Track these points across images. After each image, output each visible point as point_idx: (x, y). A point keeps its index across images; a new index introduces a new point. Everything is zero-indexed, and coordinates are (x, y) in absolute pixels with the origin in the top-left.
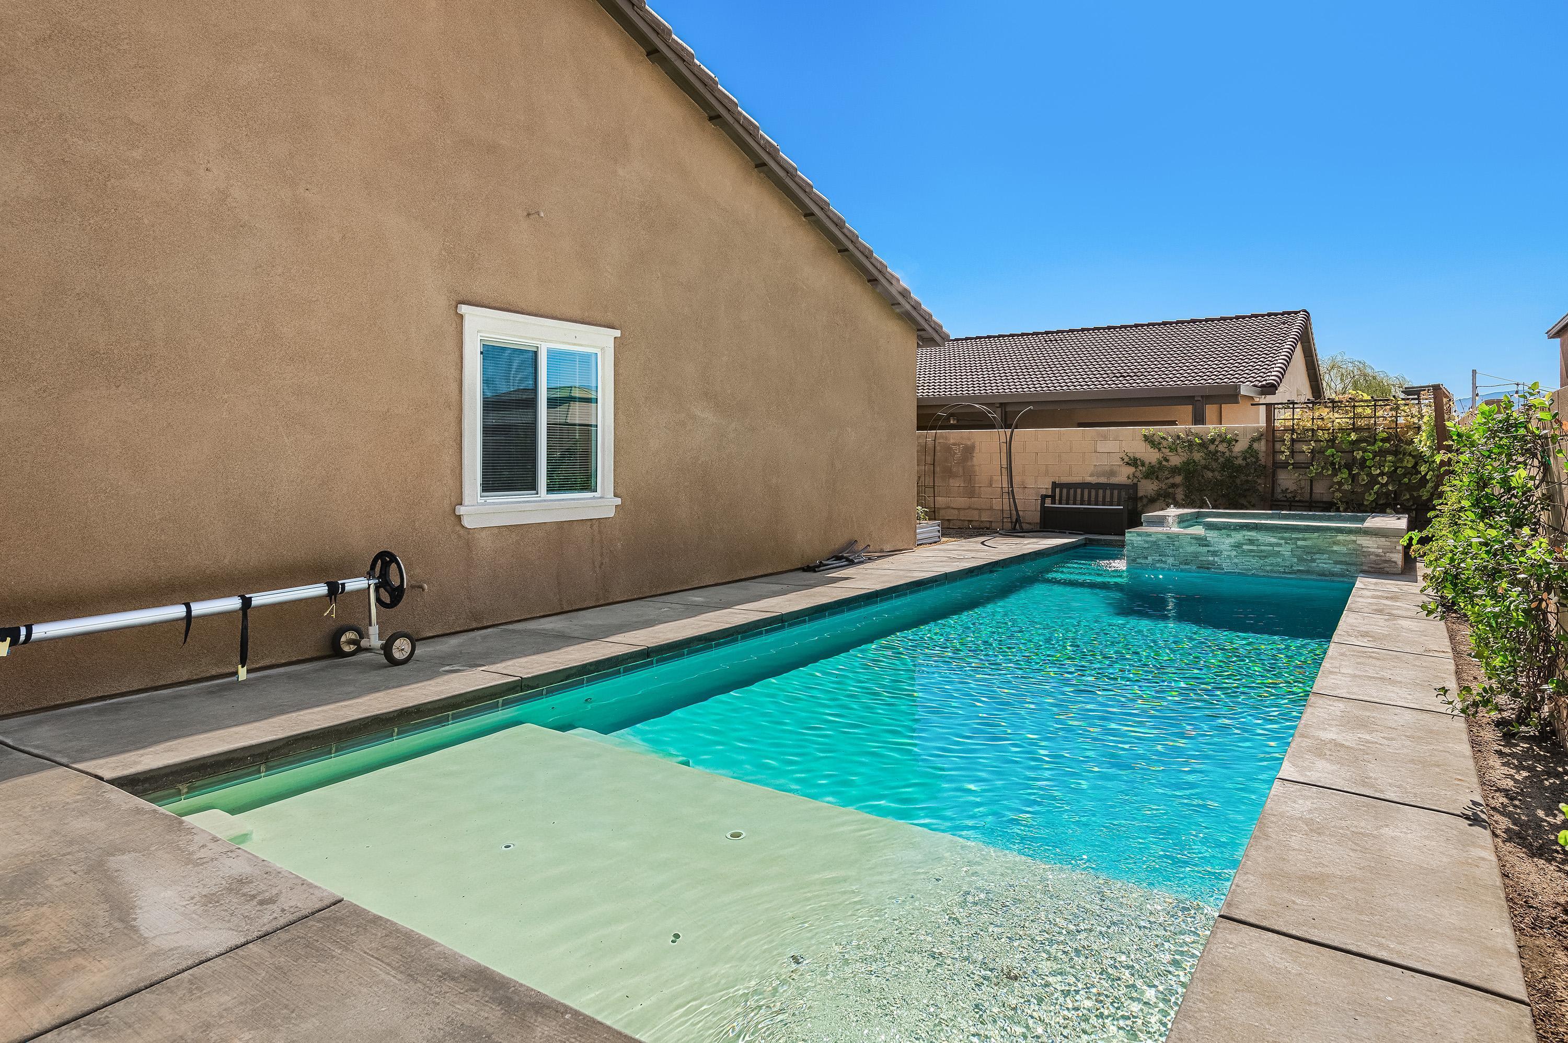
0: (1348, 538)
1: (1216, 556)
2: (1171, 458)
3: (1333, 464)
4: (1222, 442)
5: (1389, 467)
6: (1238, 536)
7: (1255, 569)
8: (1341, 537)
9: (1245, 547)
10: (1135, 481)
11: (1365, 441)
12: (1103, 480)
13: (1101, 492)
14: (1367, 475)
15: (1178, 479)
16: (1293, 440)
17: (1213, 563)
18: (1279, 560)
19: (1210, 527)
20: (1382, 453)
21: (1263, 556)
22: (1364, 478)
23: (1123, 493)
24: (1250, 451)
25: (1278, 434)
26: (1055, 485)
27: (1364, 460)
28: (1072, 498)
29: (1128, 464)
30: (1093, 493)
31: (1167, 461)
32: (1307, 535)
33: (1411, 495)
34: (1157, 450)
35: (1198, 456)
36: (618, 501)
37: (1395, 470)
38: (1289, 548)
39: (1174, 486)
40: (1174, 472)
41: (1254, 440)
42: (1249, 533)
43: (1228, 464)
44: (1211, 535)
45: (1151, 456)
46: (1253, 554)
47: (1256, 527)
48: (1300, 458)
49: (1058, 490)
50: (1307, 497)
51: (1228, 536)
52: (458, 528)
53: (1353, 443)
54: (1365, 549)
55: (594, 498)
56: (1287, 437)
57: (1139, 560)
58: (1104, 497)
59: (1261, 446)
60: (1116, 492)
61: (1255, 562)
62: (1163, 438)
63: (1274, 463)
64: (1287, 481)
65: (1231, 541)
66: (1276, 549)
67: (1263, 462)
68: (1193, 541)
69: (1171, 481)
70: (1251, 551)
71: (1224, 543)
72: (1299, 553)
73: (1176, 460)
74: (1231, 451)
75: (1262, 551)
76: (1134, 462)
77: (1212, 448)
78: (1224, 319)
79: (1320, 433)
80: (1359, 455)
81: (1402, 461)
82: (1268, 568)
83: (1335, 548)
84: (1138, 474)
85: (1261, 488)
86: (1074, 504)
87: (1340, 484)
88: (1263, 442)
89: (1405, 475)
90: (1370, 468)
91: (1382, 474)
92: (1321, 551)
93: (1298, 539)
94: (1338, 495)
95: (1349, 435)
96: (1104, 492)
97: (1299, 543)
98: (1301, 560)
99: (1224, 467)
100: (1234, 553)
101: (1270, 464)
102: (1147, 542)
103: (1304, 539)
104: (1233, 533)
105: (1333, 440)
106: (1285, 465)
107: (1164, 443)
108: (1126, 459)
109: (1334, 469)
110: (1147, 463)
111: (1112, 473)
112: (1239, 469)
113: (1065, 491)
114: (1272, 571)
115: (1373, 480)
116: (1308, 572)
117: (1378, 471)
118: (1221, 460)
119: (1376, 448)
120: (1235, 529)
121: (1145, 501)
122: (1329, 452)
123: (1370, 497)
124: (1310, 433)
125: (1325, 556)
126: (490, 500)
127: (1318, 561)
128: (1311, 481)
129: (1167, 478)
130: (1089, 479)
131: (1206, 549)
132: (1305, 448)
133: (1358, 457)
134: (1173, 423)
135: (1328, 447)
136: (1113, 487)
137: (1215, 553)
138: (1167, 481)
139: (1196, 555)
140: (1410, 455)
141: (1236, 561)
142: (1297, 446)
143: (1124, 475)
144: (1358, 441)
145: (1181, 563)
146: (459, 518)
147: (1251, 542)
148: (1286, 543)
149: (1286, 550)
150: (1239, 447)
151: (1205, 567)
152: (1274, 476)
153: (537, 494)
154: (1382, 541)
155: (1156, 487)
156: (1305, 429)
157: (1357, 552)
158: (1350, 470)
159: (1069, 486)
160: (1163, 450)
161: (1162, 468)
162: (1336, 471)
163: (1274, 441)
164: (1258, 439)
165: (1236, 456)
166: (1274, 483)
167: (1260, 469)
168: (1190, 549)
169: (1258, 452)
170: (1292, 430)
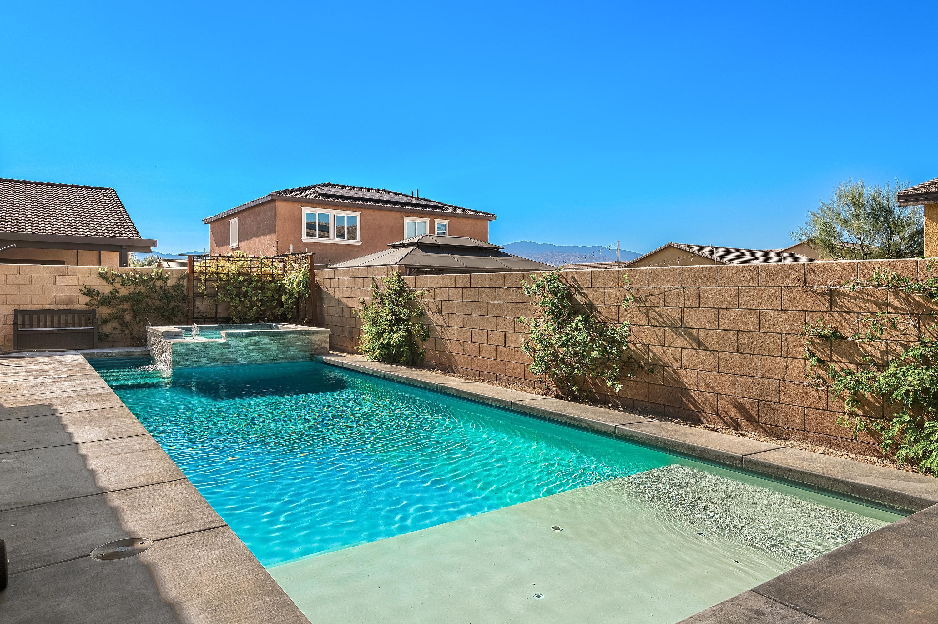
0: (305, 337)
1: (234, 354)
2: (120, 290)
3: (230, 294)
4: (158, 279)
5: (261, 296)
6: (247, 341)
7: (257, 360)
8: (301, 337)
9: (251, 347)
10: (94, 307)
11: (246, 281)
12: (62, 307)
13: (62, 316)
14: (249, 301)
15: (127, 305)
16: (206, 280)
17: (232, 359)
18: (270, 353)
19: (229, 335)
20: (255, 288)
21: (261, 351)
22: (247, 303)
23: (83, 318)
24: (178, 286)
25: (196, 275)
26: (17, 312)
27: (247, 291)
29: (85, 294)
30: (56, 317)
31: (118, 292)
32: (285, 337)
34: (110, 284)
35: (143, 289)
38: (276, 345)
39: (125, 310)
40: (124, 300)
41: (180, 279)
42: (253, 338)
43: (165, 295)
44: (232, 342)
45: (105, 288)
46: (256, 351)
47: (258, 334)
48: (210, 291)
49: (20, 317)
50: (214, 315)
51: (241, 341)
53: (240, 282)
54: (313, 342)
56: (202, 277)
57: (181, 363)
59: (184, 282)
60: (76, 317)
61: (256, 356)
62: (117, 276)
63: (194, 294)
64: (201, 305)
65: (242, 344)
66: (269, 346)
67: (186, 293)
68: (219, 346)
69: (122, 306)
70: (255, 349)
71: (239, 345)
72: (280, 348)
73: (124, 292)
74: (165, 285)
75: (261, 349)
76: (90, 293)
79: (222, 275)
80: (244, 289)
81: (266, 293)
82: (264, 358)
83: (299, 343)
84: (94, 302)
85: (185, 311)
86: (38, 327)
87: (235, 306)
88: (186, 281)
90: (251, 297)
91: (257, 301)
92: (292, 345)
93: (280, 339)
94: (233, 314)
95: (238, 277)
96: (66, 317)
97: (281, 342)
98: (282, 351)
99: (159, 297)
100: (245, 351)
101: (191, 294)
102: (187, 349)
103: (284, 339)
104: (244, 339)
105: (228, 281)
106: (201, 295)
108: (84, 290)
109: (231, 297)
110: (101, 293)
111: (71, 301)
112: (171, 298)
113: (27, 317)
114: (266, 360)
115: (253, 304)
116: (285, 358)
117: (256, 299)
118: (159, 292)
119: (252, 285)
120: (246, 336)
122: (228, 287)
123: (251, 314)
124: (216, 276)
127: (291, 351)
128: (217, 305)
129: (118, 305)
130: (48, 307)
131: (228, 350)
132: (214, 285)
133: (244, 290)
135: (226, 285)
136: (73, 312)
137: (233, 353)
138: (119, 307)
139: (221, 355)
141: (246, 356)
142: (208, 283)
143: (81, 303)
144: (244, 281)
145: (211, 362)
147: (255, 343)
148: (274, 342)
149: (274, 347)
150: (171, 283)
151: (226, 362)
152: (194, 302)
154: (320, 337)
155: (109, 311)
156: (213, 273)
157: (310, 344)
158: (240, 298)
159: (31, 313)
160: (115, 284)
161: (115, 297)
162: (232, 299)
163: (194, 280)
164: (183, 278)
165: (168, 290)
166: (194, 306)
167: (184, 298)
168: (217, 352)
169: (183, 286)
170: (205, 274)
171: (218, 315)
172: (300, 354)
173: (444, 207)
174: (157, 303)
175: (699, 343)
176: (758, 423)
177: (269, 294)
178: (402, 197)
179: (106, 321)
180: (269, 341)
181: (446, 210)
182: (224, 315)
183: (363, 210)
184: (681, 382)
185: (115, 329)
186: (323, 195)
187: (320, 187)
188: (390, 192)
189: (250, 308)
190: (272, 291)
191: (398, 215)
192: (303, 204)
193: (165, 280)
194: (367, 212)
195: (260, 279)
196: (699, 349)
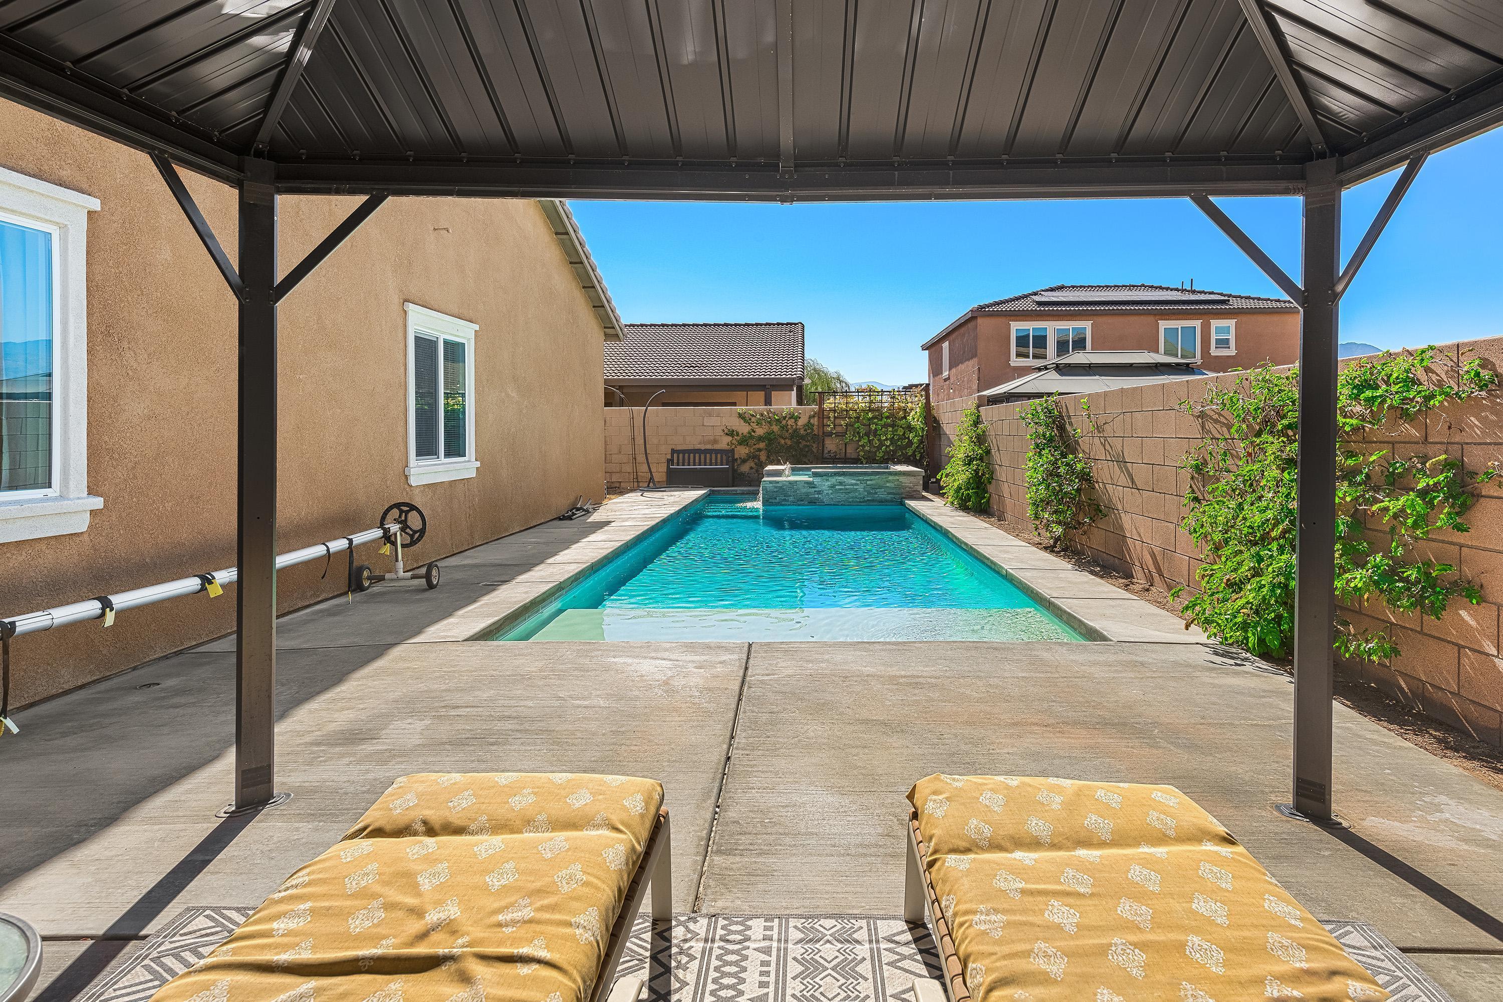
0: (895, 478)
2: (756, 430)
3: (858, 433)
4: (790, 418)
5: (891, 435)
6: (833, 480)
7: (844, 499)
8: (891, 478)
9: (837, 487)
10: (732, 447)
11: (876, 418)
12: (709, 447)
13: (708, 456)
14: (878, 441)
15: (762, 445)
16: (835, 417)
17: (818, 499)
18: (857, 494)
19: (815, 475)
20: (886, 426)
21: (847, 492)
22: (876, 443)
23: (724, 457)
24: (809, 425)
25: (825, 414)
26: (673, 451)
27: (876, 431)
28: (686, 461)
29: (727, 434)
30: (703, 457)
31: (754, 432)
32: (872, 477)
33: (902, 453)
34: (747, 424)
35: (775, 428)
36: (478, 464)
37: (893, 437)
38: (863, 486)
39: (760, 450)
40: (760, 440)
41: (811, 417)
42: (840, 478)
43: (795, 435)
44: (817, 480)
45: (744, 429)
46: (841, 491)
47: (843, 474)
48: (839, 429)
49: (675, 455)
50: (843, 455)
51: (827, 480)
52: (406, 486)
53: (869, 419)
54: (903, 485)
55: (465, 462)
56: (831, 415)
57: (770, 501)
58: (711, 459)
59: (815, 421)
60: (719, 456)
61: (842, 497)
62: (753, 416)
63: (823, 433)
64: (831, 445)
65: (827, 484)
66: (854, 487)
67: (816, 432)
68: (806, 485)
69: (757, 446)
70: (841, 489)
71: (824, 485)
72: (867, 489)
73: (760, 431)
74: (797, 425)
75: (847, 489)
76: (731, 433)
77: (784, 422)
78: (748, 325)
79: (851, 412)
80: (873, 427)
81: (897, 431)
82: (851, 500)
83: (888, 485)
84: (734, 442)
85: (815, 450)
86: (689, 465)
87: (863, 446)
88: (816, 419)
89: (898, 440)
90: (880, 436)
91: (887, 439)
92: (880, 487)
93: (867, 480)
94: (862, 453)
95: (867, 414)
96: (711, 456)
97: (868, 482)
98: (869, 493)
99: (792, 437)
100: (831, 492)
101: (821, 434)
102: (776, 487)
103: (871, 480)
104: (830, 479)
105: (858, 418)
106: (830, 434)
107: (753, 419)
108: (727, 431)
109: (860, 436)
110: (740, 434)
111: (715, 441)
112: (802, 437)
113: (681, 456)
114: (853, 501)
115: (882, 444)
116: (873, 501)
117: (885, 438)
118: (790, 431)
119: (882, 423)
120: (831, 476)
121: (739, 461)
122: (856, 425)
123: (880, 455)
124: (845, 413)
125: (883, 490)
126: (421, 463)
127: (879, 493)
128: (846, 445)
129: (755, 445)
130: (698, 447)
131: (813, 490)
132: (842, 423)
133: (873, 429)
134: (734, 404)
135: (855, 422)
136: (717, 451)
137: (819, 493)
138: (755, 447)
139: (807, 494)
140: (901, 427)
141: (832, 496)
142: (837, 421)
143: (724, 443)
144: (873, 418)
145: (798, 501)
146: (406, 477)
147: (841, 483)
148: (860, 484)
149: (860, 488)
150: (801, 422)
151: (812, 502)
152: (823, 442)
153: (438, 458)
154: (912, 479)
155: (747, 452)
156: (842, 410)
157: (900, 486)
158: (869, 437)
159: (684, 452)
160: (751, 424)
161: (751, 437)
162: (860, 438)
163: (823, 418)
164: (814, 416)
165: (800, 429)
166: (823, 447)
167: (815, 438)
168: (804, 490)
169: (813, 425)
170: (835, 411)
171: (848, 455)
172: (889, 497)
173: (1229, 300)
174: (789, 442)
175: (1133, 482)
176: (1164, 577)
177: (900, 432)
178: (1165, 293)
179: (744, 461)
180: (854, 482)
181: (1231, 305)
182: (854, 456)
183: (1095, 318)
184: (1121, 528)
185: (751, 468)
186: (1040, 304)
187: (1042, 293)
188: (1152, 287)
189: (879, 448)
190: (903, 428)
191: (1151, 319)
192: (1012, 318)
193: (796, 419)
194: (1100, 320)
195: (892, 416)
196: (1133, 488)
